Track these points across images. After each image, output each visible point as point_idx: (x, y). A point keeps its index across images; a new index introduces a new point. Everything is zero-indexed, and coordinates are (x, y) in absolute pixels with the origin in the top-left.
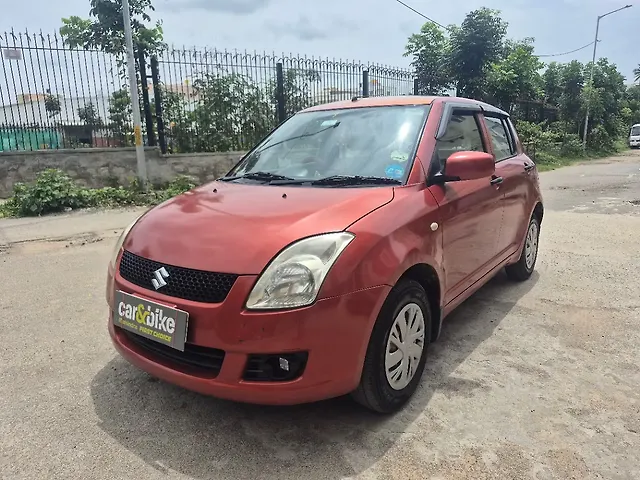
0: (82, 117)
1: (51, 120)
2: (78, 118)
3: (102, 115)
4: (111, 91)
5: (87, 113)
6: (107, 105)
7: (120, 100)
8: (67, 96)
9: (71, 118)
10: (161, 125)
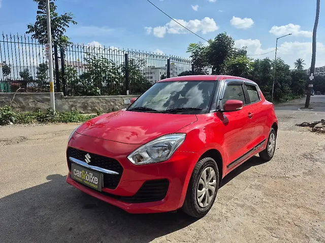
0: (22, 76)
1: (5, 77)
2: (20, 77)
3: (33, 75)
4: (39, 63)
5: (24, 74)
6: (36, 70)
7: (43, 68)
8: (15, 65)
9: (16, 77)
10: (64, 82)
